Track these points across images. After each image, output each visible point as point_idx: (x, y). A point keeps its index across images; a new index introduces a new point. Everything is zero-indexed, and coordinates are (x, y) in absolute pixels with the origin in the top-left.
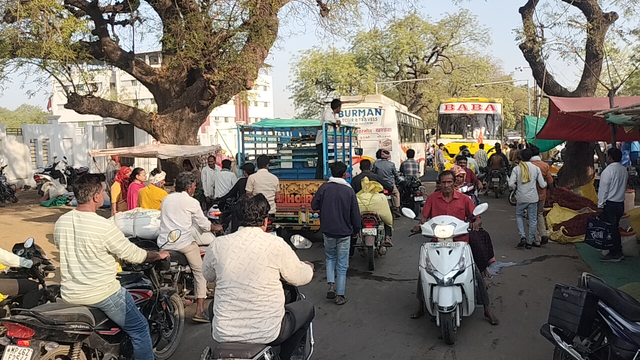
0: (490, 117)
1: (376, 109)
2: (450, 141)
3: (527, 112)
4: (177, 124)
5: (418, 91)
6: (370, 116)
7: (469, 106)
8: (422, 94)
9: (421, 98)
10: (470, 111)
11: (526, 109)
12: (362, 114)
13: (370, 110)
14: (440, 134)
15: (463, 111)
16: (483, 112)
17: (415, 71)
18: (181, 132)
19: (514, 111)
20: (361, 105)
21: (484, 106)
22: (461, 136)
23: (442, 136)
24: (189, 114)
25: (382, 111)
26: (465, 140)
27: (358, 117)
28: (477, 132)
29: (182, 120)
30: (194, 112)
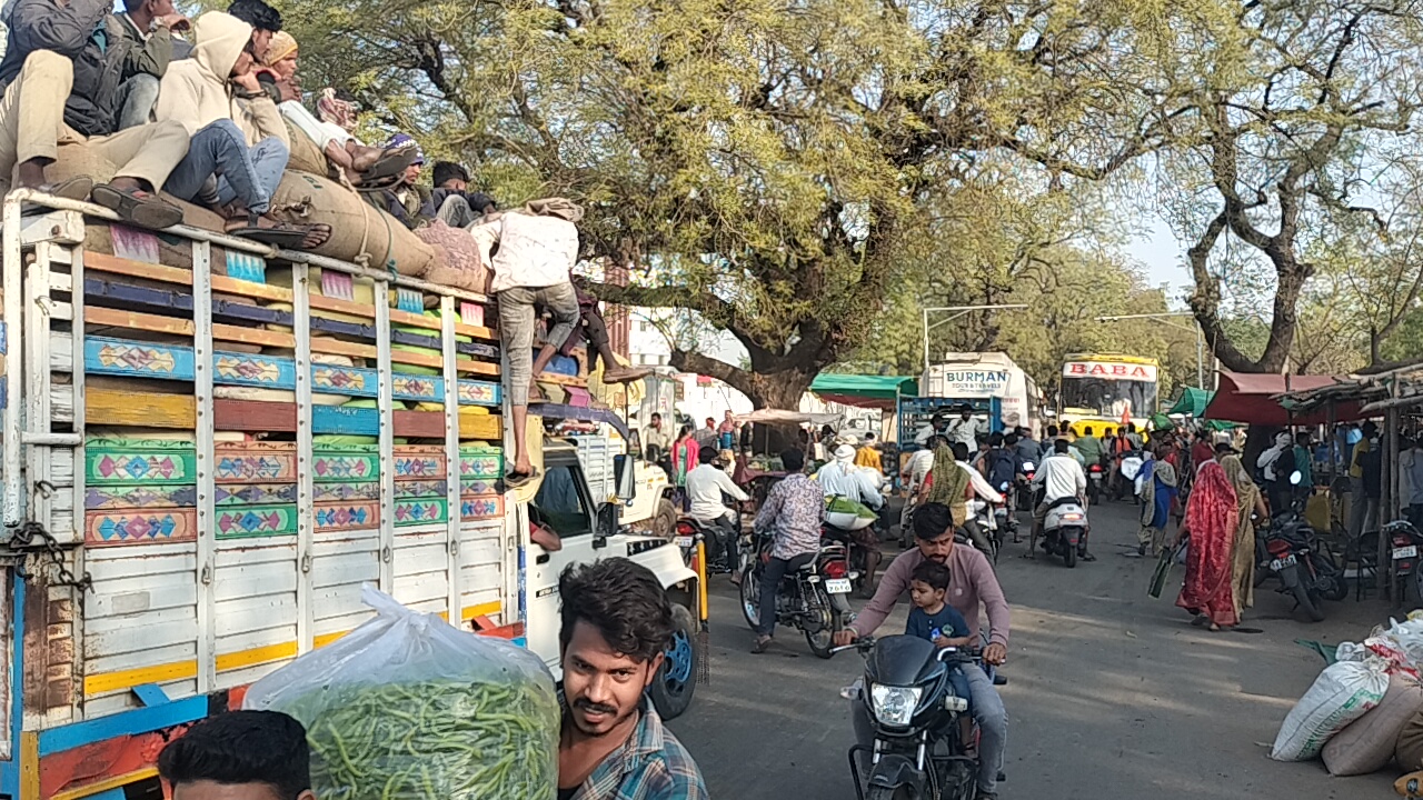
0: (1136, 388)
1: (999, 373)
3: (1193, 366)
4: (783, 385)
5: (992, 321)
6: (991, 381)
8: (998, 328)
9: (995, 334)
10: (1111, 376)
11: (1193, 360)
12: (980, 379)
13: (991, 374)
14: (1063, 407)
15: (1098, 375)
16: (1129, 377)
17: (988, 286)
18: (787, 395)
19: (1168, 364)
20: (978, 366)
21: (1131, 368)
22: (1095, 412)
23: (1066, 410)
24: (797, 375)
25: (1007, 376)
26: (1098, 418)
27: (974, 383)
28: (1118, 407)
29: (789, 382)
30: (804, 373)
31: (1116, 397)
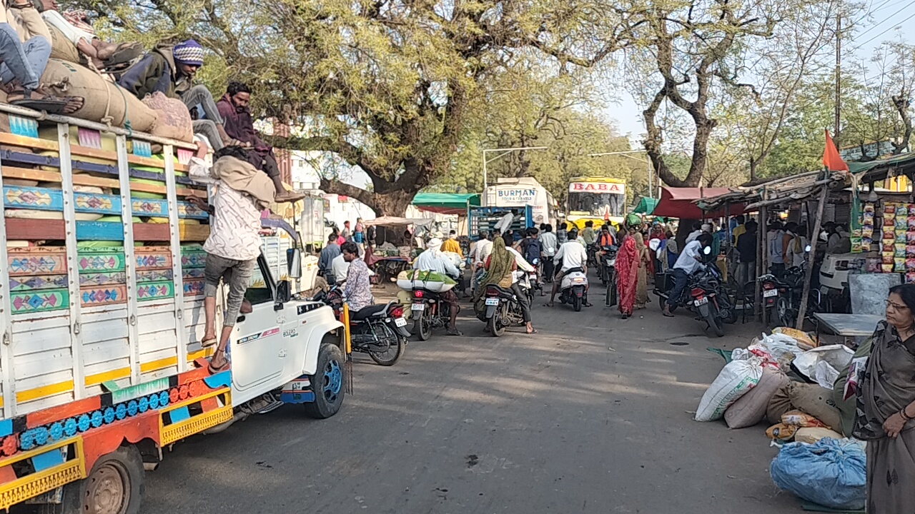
0: (613, 198)
1: (530, 191)
2: (579, 217)
4: (395, 201)
5: (525, 158)
6: (526, 196)
7: (596, 185)
8: (529, 162)
9: (528, 166)
10: (596, 191)
11: (646, 180)
12: (518, 194)
13: (525, 191)
14: (569, 211)
15: (590, 190)
16: (609, 191)
17: (522, 135)
19: (631, 182)
20: (517, 186)
21: (610, 186)
22: (589, 213)
23: (572, 212)
24: (404, 194)
25: (535, 193)
26: (593, 217)
27: (515, 197)
28: (602, 210)
29: (399, 199)
30: (408, 193)
31: (601, 203)
